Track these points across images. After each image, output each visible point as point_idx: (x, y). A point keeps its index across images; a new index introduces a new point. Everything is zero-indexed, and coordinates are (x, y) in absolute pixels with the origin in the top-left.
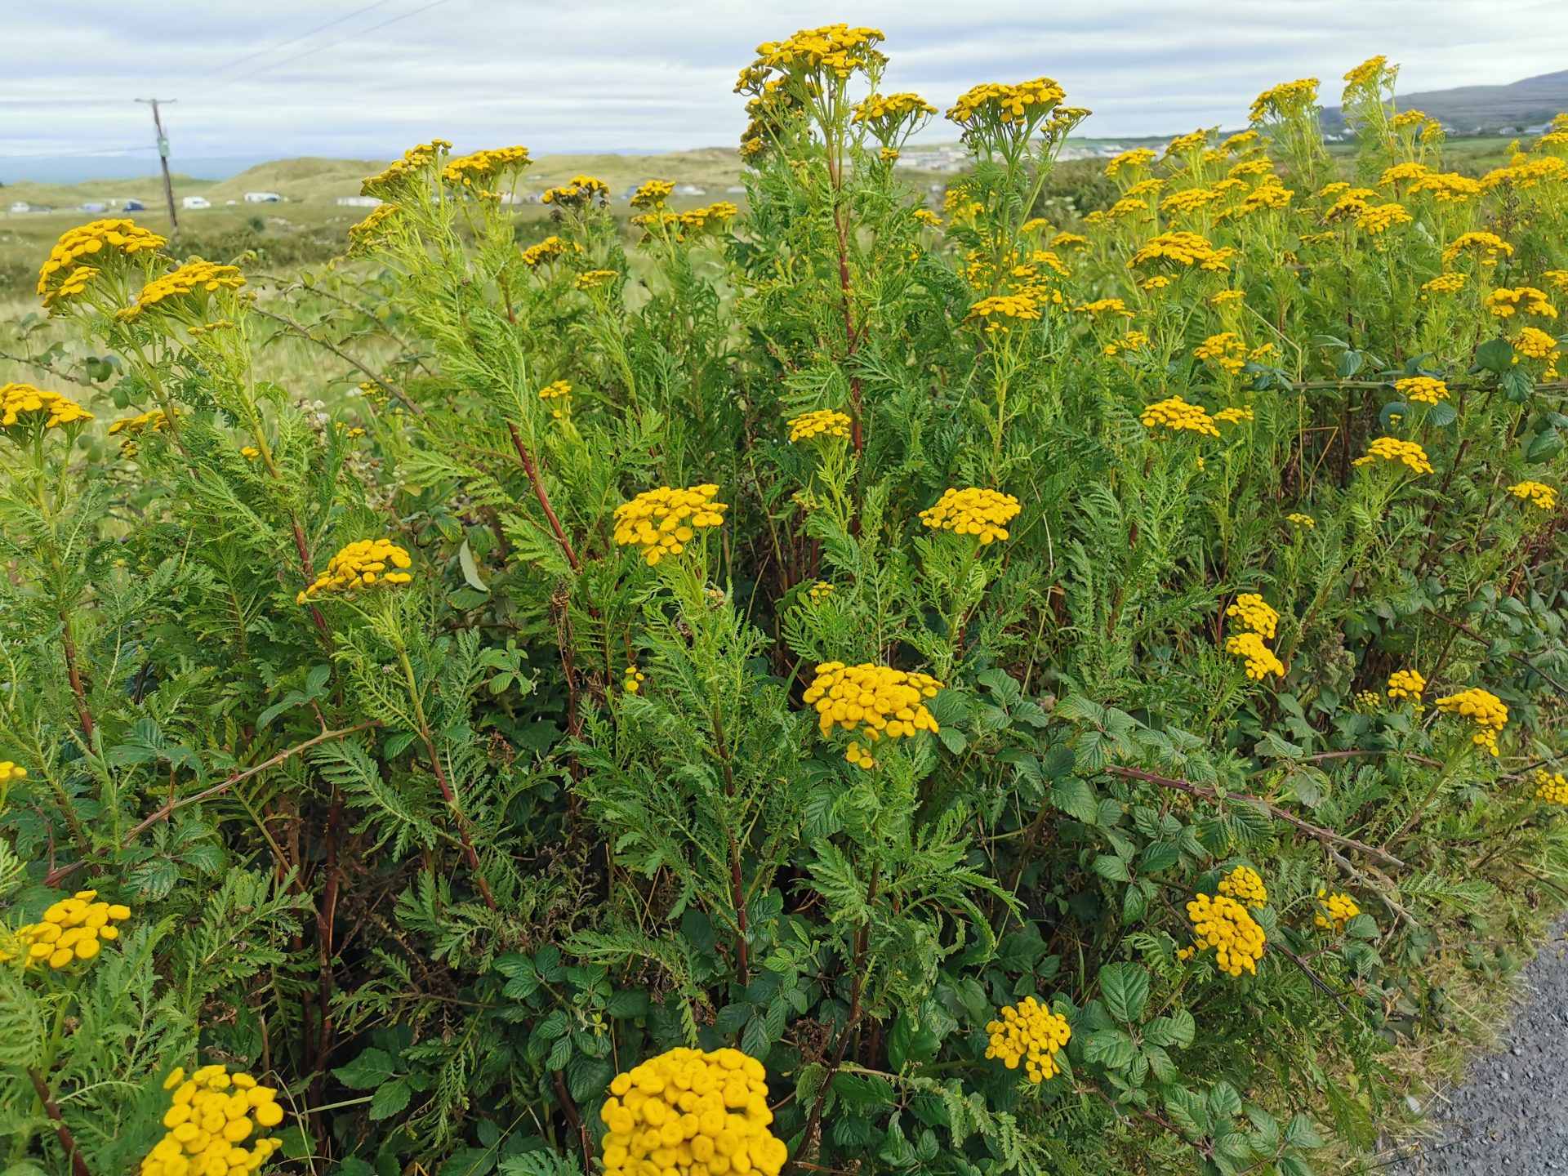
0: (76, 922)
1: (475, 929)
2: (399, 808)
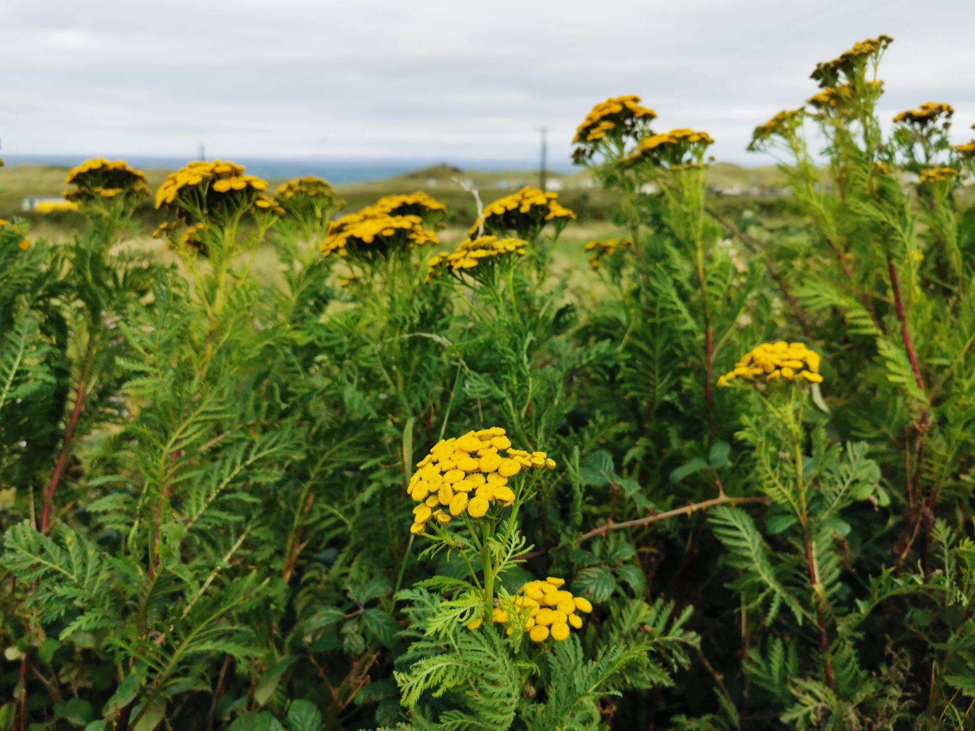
0: (551, 603)
1: (820, 705)
2: (772, 579)
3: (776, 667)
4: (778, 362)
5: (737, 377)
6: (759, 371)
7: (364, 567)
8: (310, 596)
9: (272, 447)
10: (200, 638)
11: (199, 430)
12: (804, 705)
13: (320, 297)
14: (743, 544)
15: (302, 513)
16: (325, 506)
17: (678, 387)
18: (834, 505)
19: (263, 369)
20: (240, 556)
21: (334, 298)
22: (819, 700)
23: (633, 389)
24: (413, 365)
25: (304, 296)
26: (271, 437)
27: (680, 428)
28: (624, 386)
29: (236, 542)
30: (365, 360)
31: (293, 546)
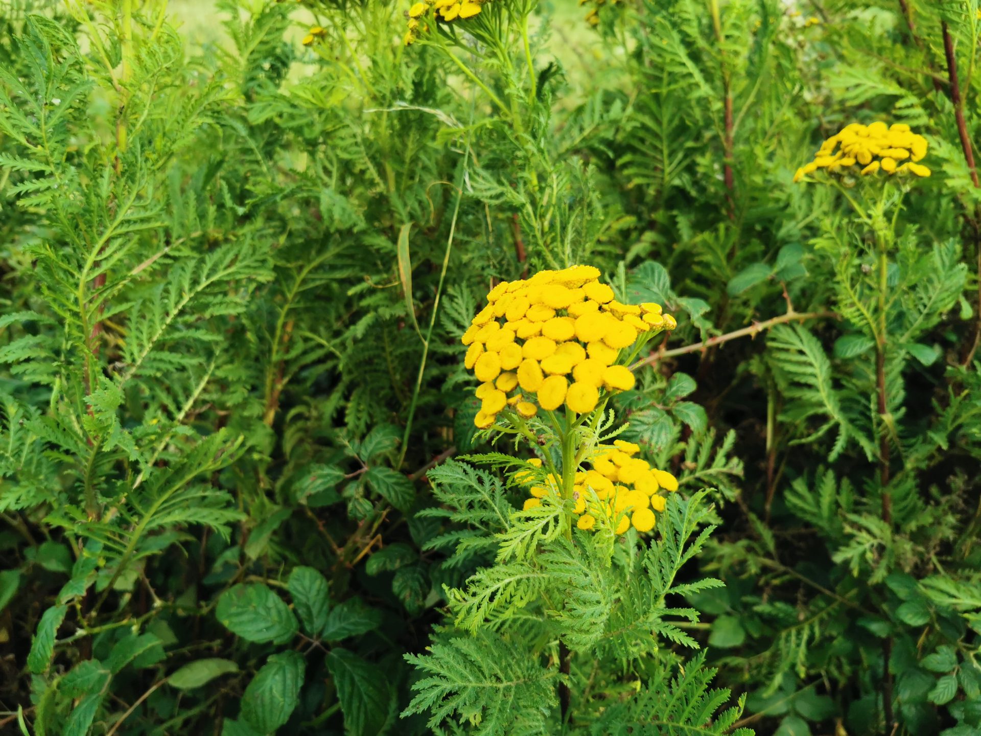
1: (875, 542)
2: (837, 410)
3: (826, 498)
4: (877, 151)
5: (820, 168)
6: (849, 162)
7: (362, 407)
8: (299, 435)
9: (229, 266)
10: (165, 509)
11: (122, 246)
12: (859, 543)
13: (278, 58)
14: (809, 370)
15: (281, 342)
16: (309, 334)
17: (691, 169)
18: (916, 325)
19: (215, 157)
20: (204, 402)
21: (294, 58)
22: (874, 536)
23: (637, 175)
24: (408, 155)
25: (255, 56)
26: (225, 254)
27: (692, 217)
28: (626, 172)
29: (197, 385)
30: (345, 149)
31: (274, 382)
